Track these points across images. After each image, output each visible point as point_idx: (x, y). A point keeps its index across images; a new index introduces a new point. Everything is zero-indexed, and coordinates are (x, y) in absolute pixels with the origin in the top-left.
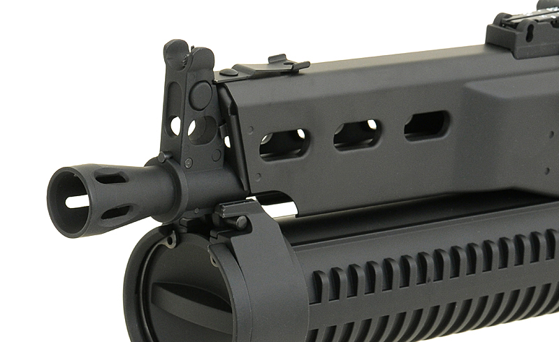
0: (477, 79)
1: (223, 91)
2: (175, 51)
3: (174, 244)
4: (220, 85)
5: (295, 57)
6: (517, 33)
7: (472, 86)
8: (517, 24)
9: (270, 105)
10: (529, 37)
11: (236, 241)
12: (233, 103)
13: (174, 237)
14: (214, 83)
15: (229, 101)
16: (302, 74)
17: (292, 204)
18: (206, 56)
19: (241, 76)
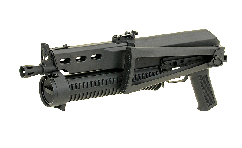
0: (107, 48)
2: (43, 45)
4: (51, 51)
5: (68, 45)
6: (116, 39)
7: (105, 49)
10: (119, 40)
11: (55, 79)
12: (53, 54)
13: (46, 78)
16: (69, 48)
17: (68, 72)
18: (48, 46)
19: (56, 49)
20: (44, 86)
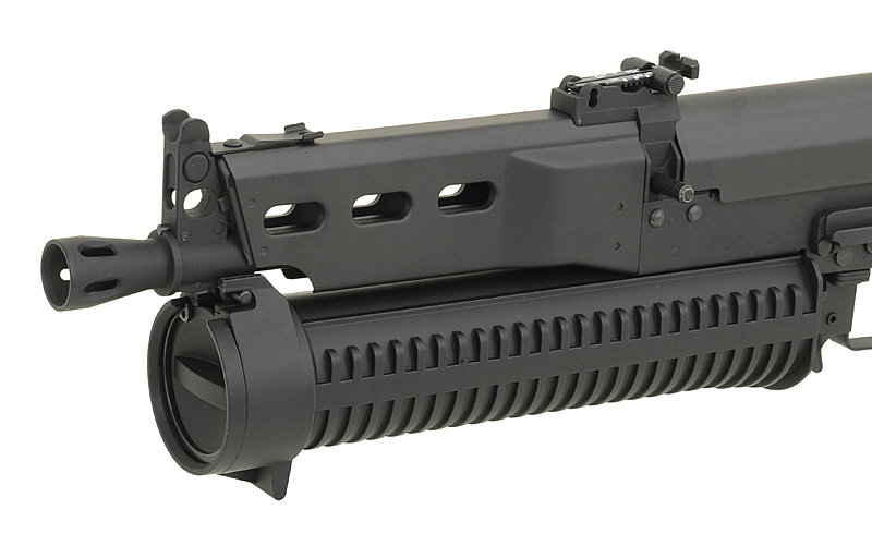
0: (525, 148)
1: (222, 163)
2: (174, 121)
3: (187, 317)
4: (219, 157)
5: (312, 127)
6: (577, 98)
7: (518, 154)
8: (580, 88)
9: (272, 177)
10: (593, 102)
11: (235, 317)
12: (231, 174)
13: (186, 310)
14: (211, 154)
15: (226, 173)
16: (316, 145)
17: (308, 279)
18: (201, 128)
19: (245, 147)
20: (175, 353)
